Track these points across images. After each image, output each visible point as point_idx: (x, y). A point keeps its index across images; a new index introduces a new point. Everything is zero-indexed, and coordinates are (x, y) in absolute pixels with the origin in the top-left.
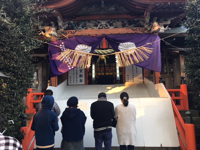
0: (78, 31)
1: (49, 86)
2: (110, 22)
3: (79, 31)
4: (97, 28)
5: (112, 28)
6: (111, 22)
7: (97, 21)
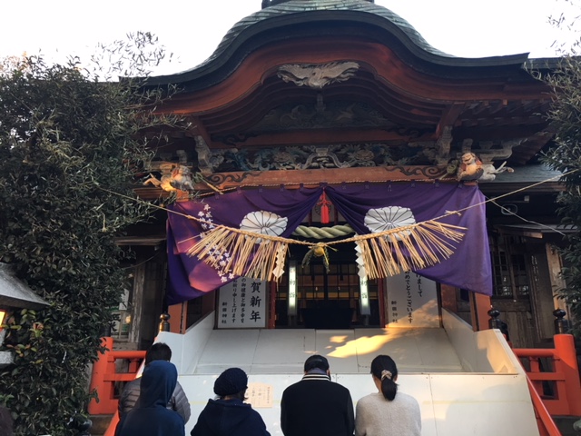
0: (251, 174)
1: (162, 330)
2: (339, 150)
3: (255, 175)
4: (305, 166)
5: (345, 166)
6: (343, 151)
7: (305, 147)
